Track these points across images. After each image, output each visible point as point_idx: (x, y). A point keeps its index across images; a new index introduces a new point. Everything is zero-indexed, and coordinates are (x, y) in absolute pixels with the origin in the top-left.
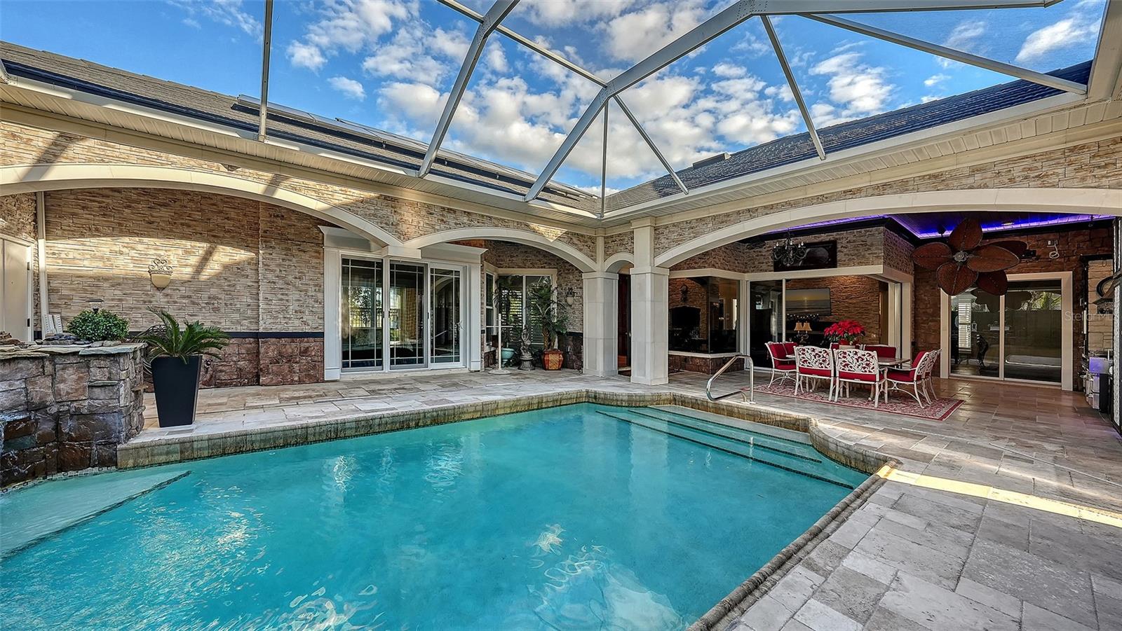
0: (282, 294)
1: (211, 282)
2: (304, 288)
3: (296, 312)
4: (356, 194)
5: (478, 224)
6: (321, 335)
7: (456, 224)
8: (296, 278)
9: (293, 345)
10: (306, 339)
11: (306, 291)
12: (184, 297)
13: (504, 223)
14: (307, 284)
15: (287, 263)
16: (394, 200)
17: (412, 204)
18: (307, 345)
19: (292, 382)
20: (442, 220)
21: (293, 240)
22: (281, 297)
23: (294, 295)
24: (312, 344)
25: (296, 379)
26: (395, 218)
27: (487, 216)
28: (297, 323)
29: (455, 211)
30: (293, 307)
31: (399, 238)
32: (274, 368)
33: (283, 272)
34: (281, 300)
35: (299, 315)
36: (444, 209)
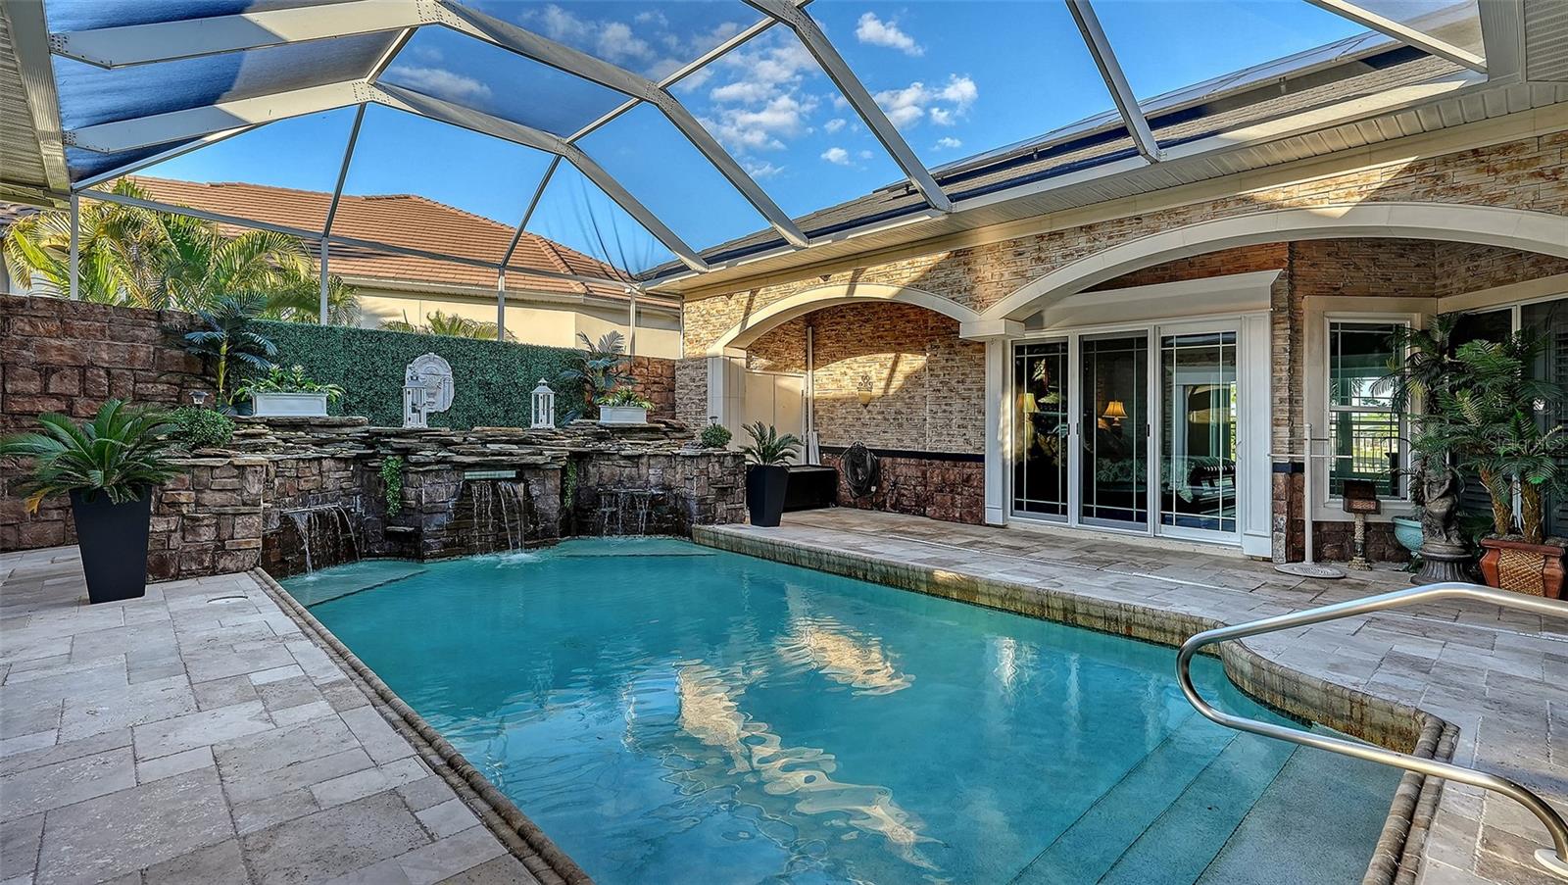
0: (946, 405)
1: (897, 397)
2: (967, 394)
3: (959, 426)
4: (925, 261)
5: (1110, 242)
6: (981, 459)
7: (1064, 257)
8: (958, 382)
9: (956, 470)
10: (968, 464)
11: (969, 398)
12: (879, 413)
14: (969, 389)
15: (950, 364)
16: (966, 252)
17: (991, 249)
18: (969, 471)
19: (954, 519)
20: (1039, 258)
22: (944, 407)
23: (957, 405)
24: (970, 469)
25: (957, 515)
26: (967, 281)
27: (1130, 219)
28: (960, 441)
29: (1061, 234)
30: (956, 420)
31: (975, 308)
32: (938, 497)
33: (947, 376)
34: (945, 412)
35: (963, 431)
36: (1042, 237)
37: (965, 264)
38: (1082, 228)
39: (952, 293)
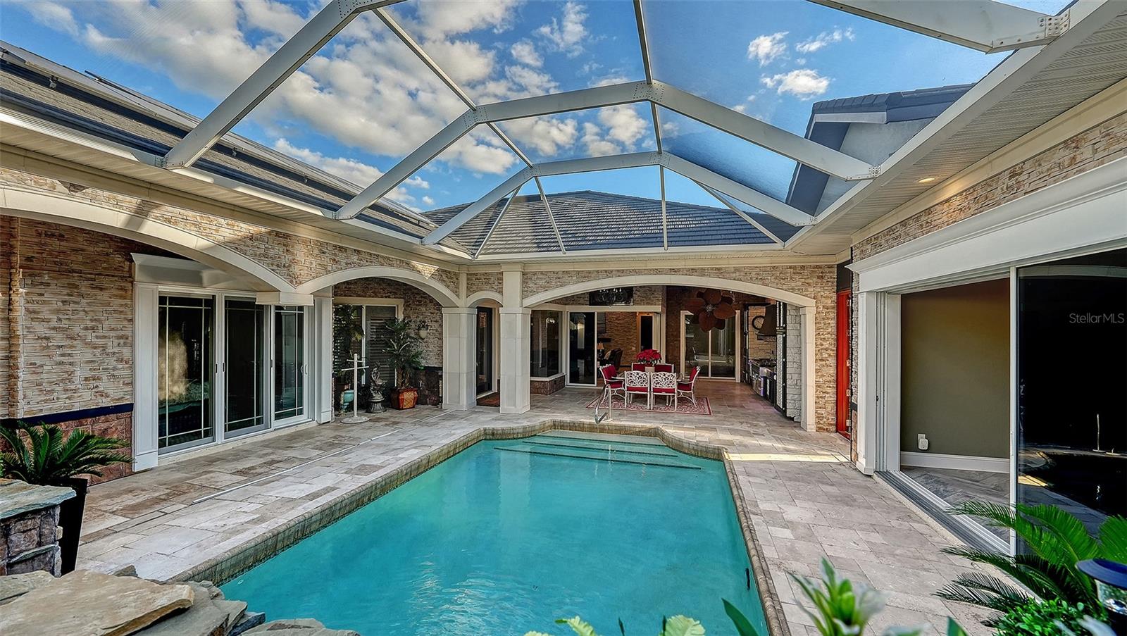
0: (63, 355)
2: (100, 342)
3: (86, 379)
4: (245, 228)
5: (367, 264)
6: (129, 408)
7: (347, 264)
8: (87, 329)
10: (103, 418)
11: (104, 347)
13: (389, 262)
14: (105, 337)
15: (70, 307)
16: (286, 236)
17: (305, 241)
20: (334, 260)
21: (80, 272)
23: (82, 354)
24: (112, 423)
26: (286, 259)
27: (374, 254)
28: (87, 395)
29: (346, 249)
31: (291, 282)
33: (64, 321)
34: (62, 363)
35: (92, 383)
37: (284, 245)
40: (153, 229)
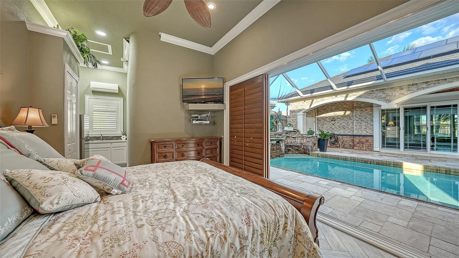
1: (343, 122)
2: (367, 121)
3: (364, 129)
6: (373, 136)
7: (418, 89)
8: (364, 119)
9: (364, 138)
10: (367, 137)
11: (368, 122)
12: (337, 126)
15: (362, 114)
16: (383, 89)
17: (392, 88)
18: (368, 139)
19: (363, 150)
20: (409, 90)
21: (363, 107)
22: (359, 124)
23: (364, 124)
24: (369, 138)
25: (364, 149)
26: (383, 96)
27: (442, 79)
28: (365, 132)
30: (364, 127)
32: (358, 145)
33: (361, 117)
34: (360, 125)
35: (365, 130)
36: (410, 85)
37: (383, 92)
38: (424, 82)
39: (378, 99)
40: (349, 99)
